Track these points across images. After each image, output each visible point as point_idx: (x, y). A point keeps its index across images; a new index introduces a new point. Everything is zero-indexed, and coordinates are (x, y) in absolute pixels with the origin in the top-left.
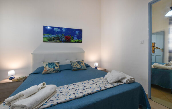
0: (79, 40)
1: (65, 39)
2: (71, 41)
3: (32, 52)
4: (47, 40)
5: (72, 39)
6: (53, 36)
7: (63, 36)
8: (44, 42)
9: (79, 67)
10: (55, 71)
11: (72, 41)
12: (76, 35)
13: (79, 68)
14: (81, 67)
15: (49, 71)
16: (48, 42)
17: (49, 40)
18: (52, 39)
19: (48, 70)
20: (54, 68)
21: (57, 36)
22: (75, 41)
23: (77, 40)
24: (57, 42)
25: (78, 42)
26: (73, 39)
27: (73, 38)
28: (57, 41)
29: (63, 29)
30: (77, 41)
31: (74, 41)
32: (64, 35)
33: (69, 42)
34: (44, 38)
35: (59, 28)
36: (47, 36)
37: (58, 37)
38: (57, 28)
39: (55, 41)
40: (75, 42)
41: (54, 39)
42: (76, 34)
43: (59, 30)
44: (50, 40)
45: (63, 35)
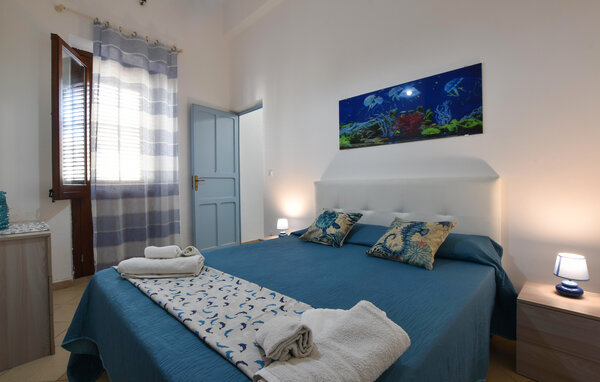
0: (462, 121)
1: (401, 129)
2: (423, 133)
3: (319, 180)
5: (428, 125)
7: (393, 118)
8: (342, 148)
9: (396, 245)
10: (325, 240)
12: (448, 98)
13: (394, 249)
14: (403, 252)
15: (312, 236)
16: (350, 148)
17: (352, 142)
18: (360, 136)
19: (310, 233)
20: (324, 230)
21: (373, 121)
22: (443, 130)
23: (455, 122)
24: (373, 144)
25: (460, 131)
26: (434, 120)
27: (431, 117)
28: (373, 140)
30: (450, 128)
31: (437, 131)
32: (397, 114)
33: (416, 136)
35: (377, 93)
38: (373, 96)
39: (367, 140)
40: (444, 134)
41: (364, 134)
42: (445, 97)
43: (379, 101)
45: (392, 113)
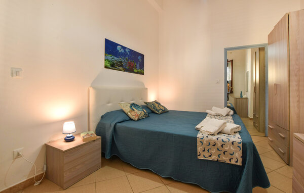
1: (129, 67)
4: (109, 65)
6: (116, 58)
7: (126, 61)
8: (106, 67)
11: (135, 70)
16: (110, 68)
18: (115, 64)
21: (120, 59)
23: (140, 69)
24: (120, 70)
25: (138, 73)
26: (136, 67)
28: (120, 68)
29: (127, 50)
32: (128, 60)
33: (132, 71)
34: (105, 60)
36: (109, 57)
37: (121, 62)
38: (121, 47)
39: (118, 67)
41: (117, 63)
42: (138, 61)
43: (122, 51)
44: (112, 66)
45: (126, 59)
